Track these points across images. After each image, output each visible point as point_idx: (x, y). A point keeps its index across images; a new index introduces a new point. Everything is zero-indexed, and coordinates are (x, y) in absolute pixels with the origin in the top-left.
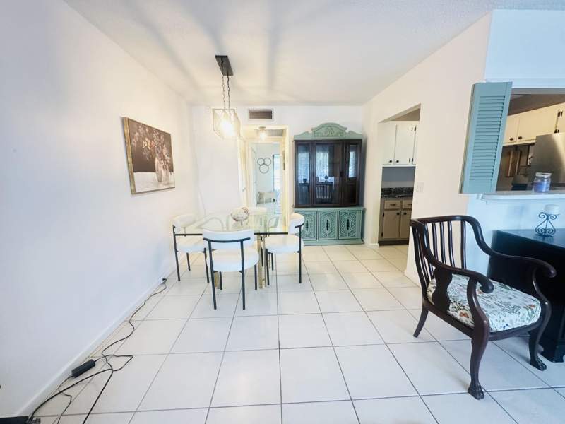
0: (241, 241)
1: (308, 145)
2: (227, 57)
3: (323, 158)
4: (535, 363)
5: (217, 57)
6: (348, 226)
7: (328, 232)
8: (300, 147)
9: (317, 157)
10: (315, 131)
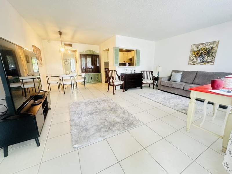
0: (71, 77)
1: (84, 55)
2: (61, 32)
3: (89, 60)
4: (123, 91)
5: (59, 32)
6: (97, 78)
7: (92, 80)
8: (82, 56)
9: (87, 60)
10: (86, 52)
